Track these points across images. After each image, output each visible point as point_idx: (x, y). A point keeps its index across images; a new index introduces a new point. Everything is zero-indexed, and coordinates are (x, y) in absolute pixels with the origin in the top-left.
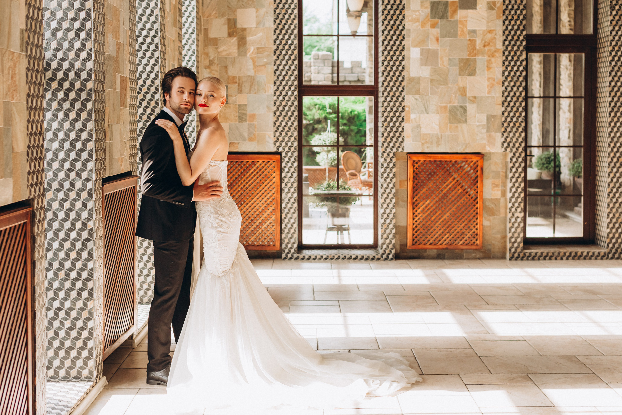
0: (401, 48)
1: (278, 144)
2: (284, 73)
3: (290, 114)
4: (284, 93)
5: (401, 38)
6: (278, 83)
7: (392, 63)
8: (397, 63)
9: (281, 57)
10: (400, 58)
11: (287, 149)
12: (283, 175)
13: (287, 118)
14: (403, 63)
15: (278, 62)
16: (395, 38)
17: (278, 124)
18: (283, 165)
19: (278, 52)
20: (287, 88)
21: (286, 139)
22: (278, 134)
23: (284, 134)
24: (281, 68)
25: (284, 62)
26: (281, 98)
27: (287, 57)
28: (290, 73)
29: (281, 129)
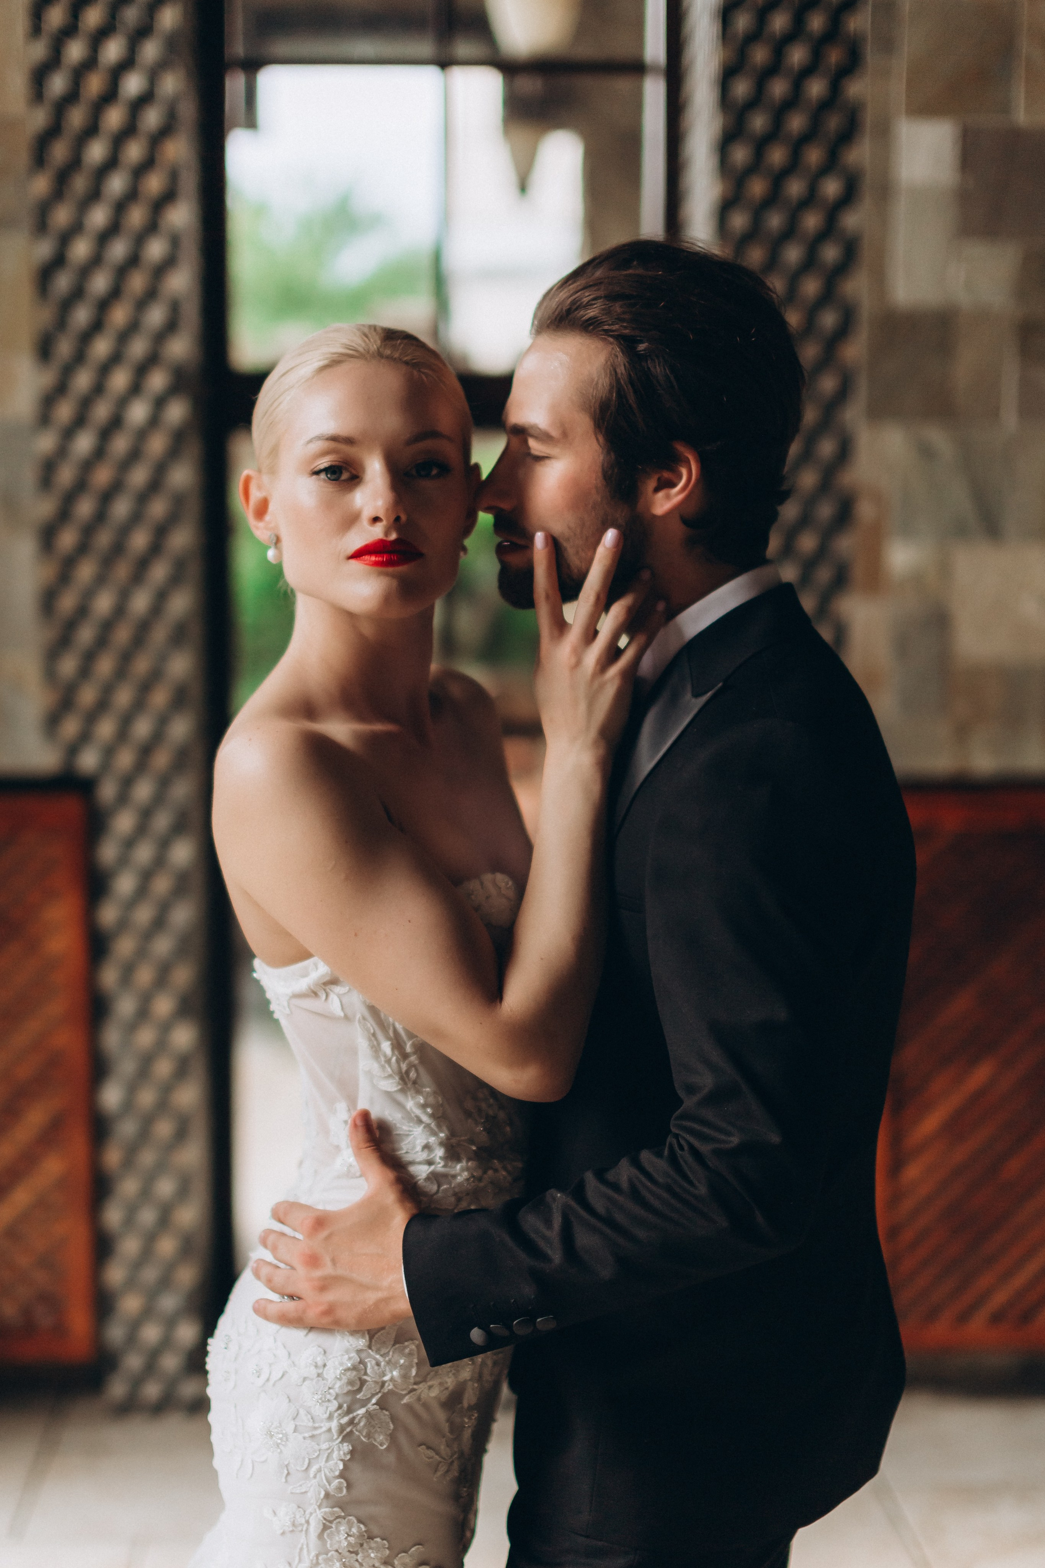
0: (833, 123)
1: (71, 727)
2: (100, 283)
3: (140, 540)
4: (102, 411)
5: (834, 56)
6: (64, 348)
7: (775, 221)
8: (812, 221)
9: (80, 184)
10: (832, 188)
11: (125, 759)
12: (108, 914)
13: (122, 571)
14: (851, 220)
15: (62, 216)
16: (797, 56)
17: (67, 602)
18: (108, 852)
19: (60, 151)
20: (120, 380)
21: (124, 697)
22: (68, 666)
23: (105, 666)
24: (81, 249)
25: (99, 217)
26: (84, 443)
27: (117, 184)
28: (137, 282)
29: (86, 635)
